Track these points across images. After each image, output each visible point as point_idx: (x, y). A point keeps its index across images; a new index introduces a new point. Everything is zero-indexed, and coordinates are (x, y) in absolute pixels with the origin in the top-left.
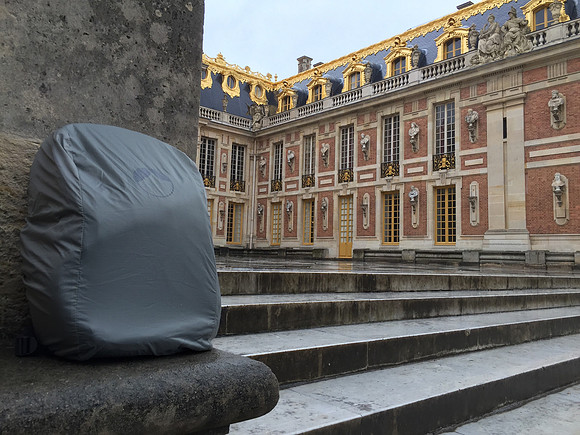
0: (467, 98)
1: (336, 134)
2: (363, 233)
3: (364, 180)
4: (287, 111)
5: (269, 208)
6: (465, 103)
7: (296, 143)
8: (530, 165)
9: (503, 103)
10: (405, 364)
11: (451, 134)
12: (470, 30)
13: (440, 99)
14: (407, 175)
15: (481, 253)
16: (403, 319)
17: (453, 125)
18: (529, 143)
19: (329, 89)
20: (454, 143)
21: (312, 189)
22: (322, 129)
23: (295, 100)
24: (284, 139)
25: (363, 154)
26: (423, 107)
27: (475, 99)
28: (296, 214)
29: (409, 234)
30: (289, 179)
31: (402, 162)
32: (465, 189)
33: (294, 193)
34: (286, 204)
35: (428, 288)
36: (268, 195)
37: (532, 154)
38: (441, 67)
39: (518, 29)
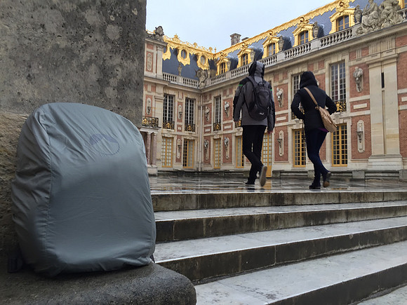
0: (354, 59)
2: (279, 159)
3: (280, 122)
4: (223, 74)
5: (212, 143)
6: (352, 63)
7: (230, 97)
8: (402, 107)
9: (381, 62)
11: (343, 86)
12: (355, 9)
13: (334, 60)
15: (366, 172)
16: (304, 226)
17: (345, 80)
18: (401, 91)
19: (253, 56)
20: (345, 92)
23: (229, 65)
24: (222, 94)
25: (278, 102)
26: (322, 66)
27: (360, 59)
28: (231, 147)
30: (226, 122)
32: (354, 126)
33: (230, 132)
34: (224, 140)
35: (323, 202)
36: (213, 136)
37: (404, 99)
38: (335, 37)
39: (391, 7)
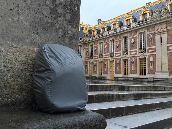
0: (149, 31)
1: (109, 42)
2: (117, 72)
3: (118, 56)
4: (94, 36)
5: (89, 64)
6: (148, 33)
7: (97, 45)
8: (169, 52)
9: (161, 33)
10: (135, 113)
11: (145, 42)
12: (150, 11)
13: (141, 32)
14: (131, 54)
15: (154, 78)
17: (145, 39)
18: (169, 45)
19: (107, 29)
20: (145, 45)
21: (102, 59)
22: (105, 41)
23: (97, 32)
24: (93, 44)
25: (117, 48)
26: (136, 34)
27: (152, 31)
28: (97, 66)
29: (131, 72)
30: (95, 56)
31: (129, 51)
32: (149, 59)
33: (96, 60)
34: (94, 63)
35: (141, 90)
36: (89, 61)
37: (170, 48)
38: (141, 22)
39: (165, 10)
